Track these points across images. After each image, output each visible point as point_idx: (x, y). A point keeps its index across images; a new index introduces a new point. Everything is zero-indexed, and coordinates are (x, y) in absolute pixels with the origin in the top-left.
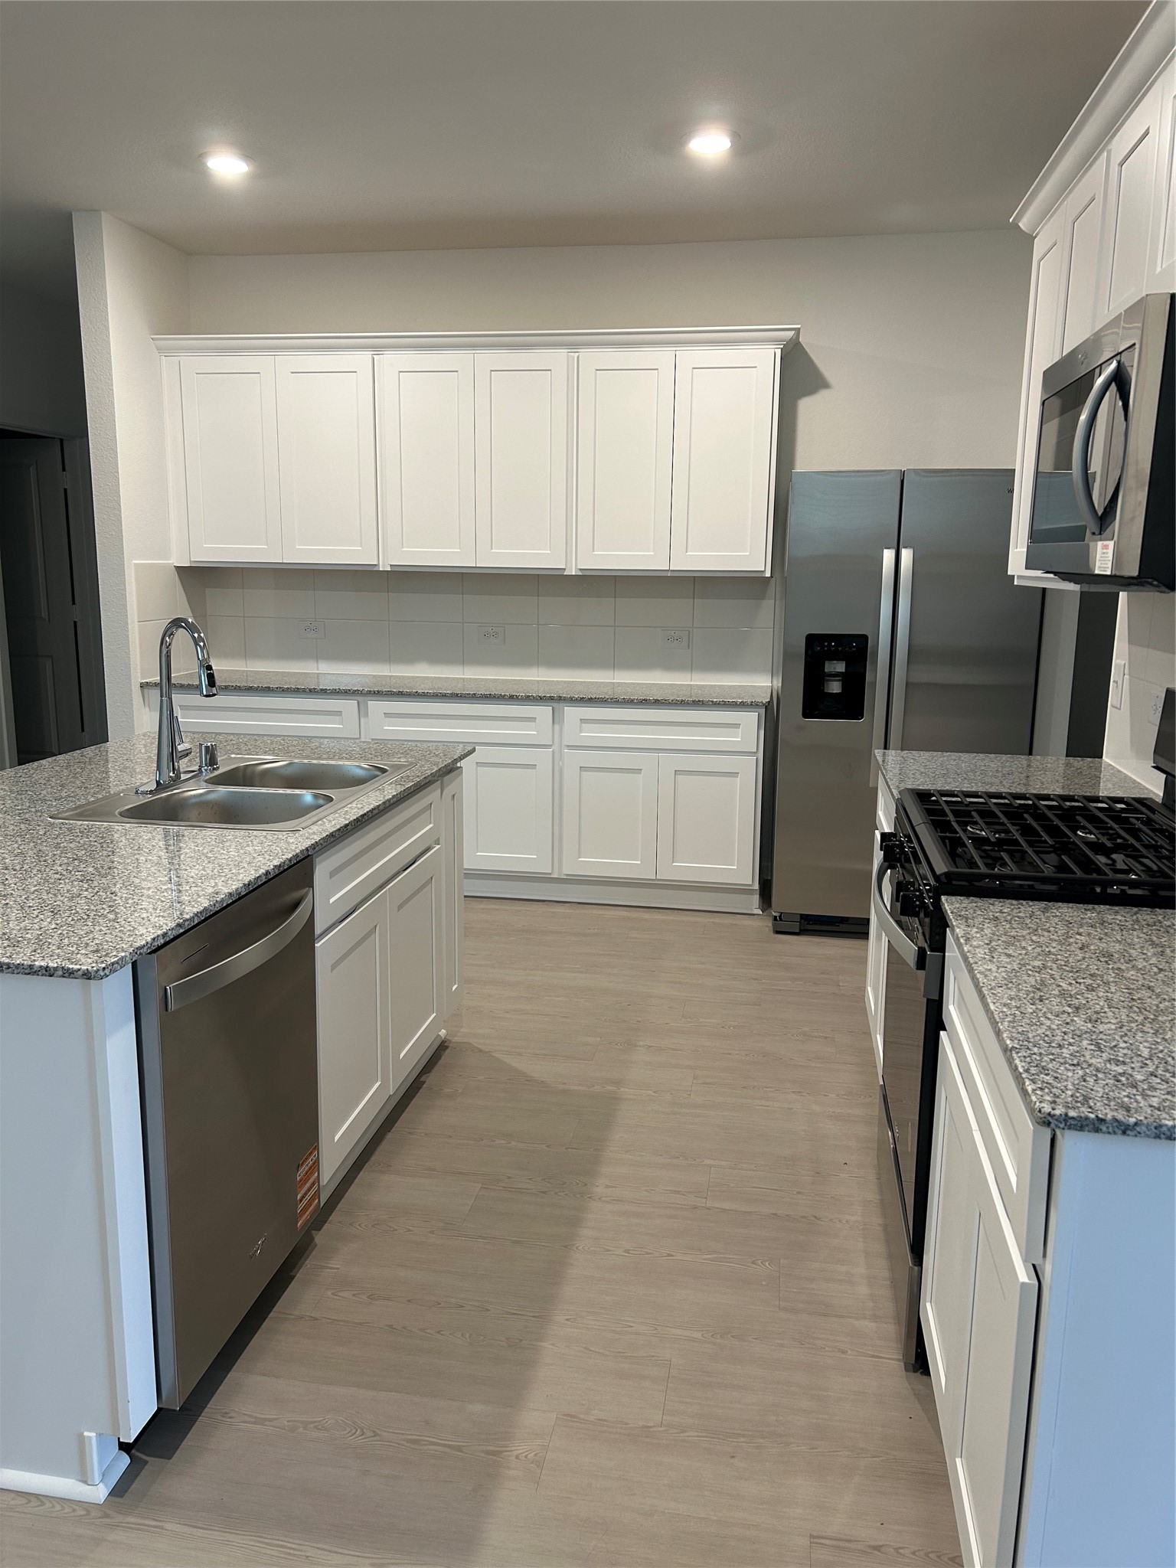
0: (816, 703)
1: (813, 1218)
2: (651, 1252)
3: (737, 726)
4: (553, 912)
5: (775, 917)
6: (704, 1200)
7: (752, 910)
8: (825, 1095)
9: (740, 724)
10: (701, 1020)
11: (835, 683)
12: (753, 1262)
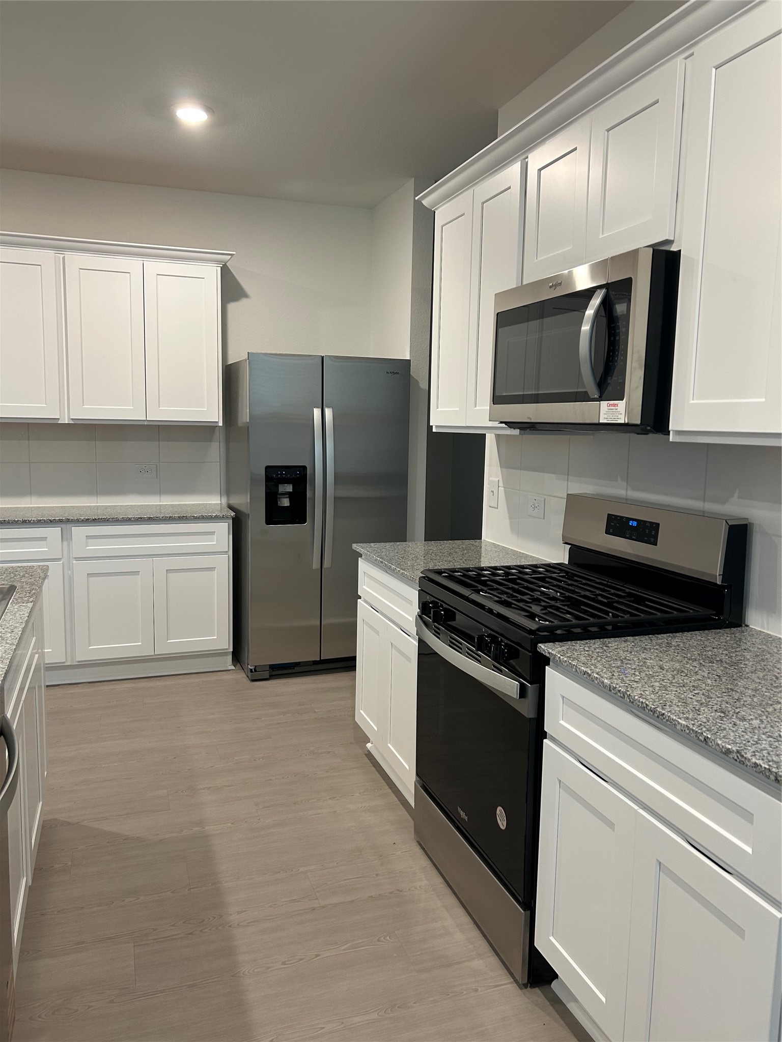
0: (274, 515)
1: (398, 892)
2: (303, 957)
3: (213, 533)
4: (72, 693)
5: (251, 670)
6: (317, 901)
7: (227, 667)
8: (352, 796)
9: (215, 532)
10: (237, 758)
11: (285, 499)
12: (378, 940)
